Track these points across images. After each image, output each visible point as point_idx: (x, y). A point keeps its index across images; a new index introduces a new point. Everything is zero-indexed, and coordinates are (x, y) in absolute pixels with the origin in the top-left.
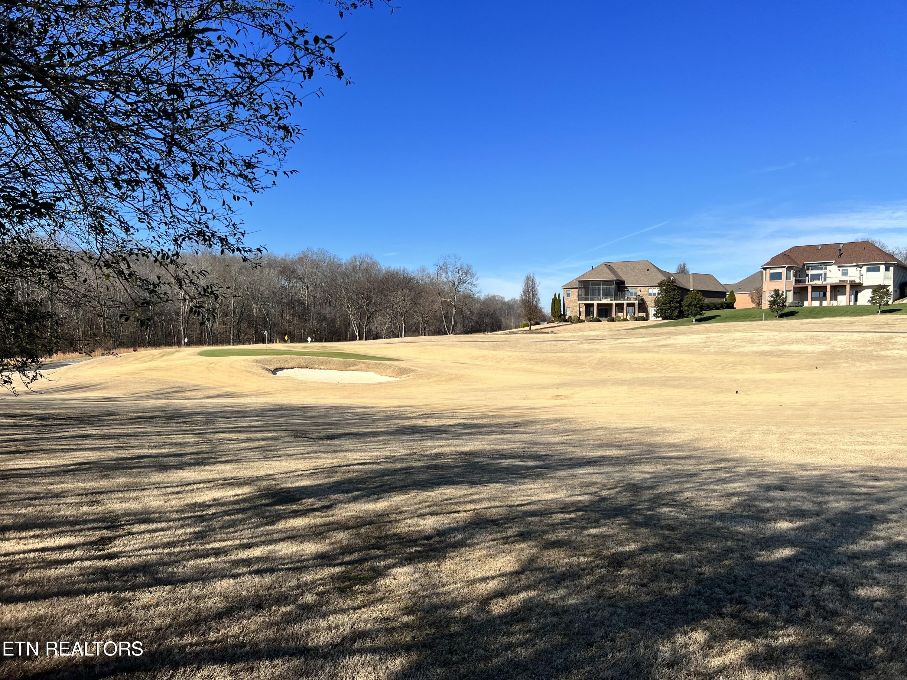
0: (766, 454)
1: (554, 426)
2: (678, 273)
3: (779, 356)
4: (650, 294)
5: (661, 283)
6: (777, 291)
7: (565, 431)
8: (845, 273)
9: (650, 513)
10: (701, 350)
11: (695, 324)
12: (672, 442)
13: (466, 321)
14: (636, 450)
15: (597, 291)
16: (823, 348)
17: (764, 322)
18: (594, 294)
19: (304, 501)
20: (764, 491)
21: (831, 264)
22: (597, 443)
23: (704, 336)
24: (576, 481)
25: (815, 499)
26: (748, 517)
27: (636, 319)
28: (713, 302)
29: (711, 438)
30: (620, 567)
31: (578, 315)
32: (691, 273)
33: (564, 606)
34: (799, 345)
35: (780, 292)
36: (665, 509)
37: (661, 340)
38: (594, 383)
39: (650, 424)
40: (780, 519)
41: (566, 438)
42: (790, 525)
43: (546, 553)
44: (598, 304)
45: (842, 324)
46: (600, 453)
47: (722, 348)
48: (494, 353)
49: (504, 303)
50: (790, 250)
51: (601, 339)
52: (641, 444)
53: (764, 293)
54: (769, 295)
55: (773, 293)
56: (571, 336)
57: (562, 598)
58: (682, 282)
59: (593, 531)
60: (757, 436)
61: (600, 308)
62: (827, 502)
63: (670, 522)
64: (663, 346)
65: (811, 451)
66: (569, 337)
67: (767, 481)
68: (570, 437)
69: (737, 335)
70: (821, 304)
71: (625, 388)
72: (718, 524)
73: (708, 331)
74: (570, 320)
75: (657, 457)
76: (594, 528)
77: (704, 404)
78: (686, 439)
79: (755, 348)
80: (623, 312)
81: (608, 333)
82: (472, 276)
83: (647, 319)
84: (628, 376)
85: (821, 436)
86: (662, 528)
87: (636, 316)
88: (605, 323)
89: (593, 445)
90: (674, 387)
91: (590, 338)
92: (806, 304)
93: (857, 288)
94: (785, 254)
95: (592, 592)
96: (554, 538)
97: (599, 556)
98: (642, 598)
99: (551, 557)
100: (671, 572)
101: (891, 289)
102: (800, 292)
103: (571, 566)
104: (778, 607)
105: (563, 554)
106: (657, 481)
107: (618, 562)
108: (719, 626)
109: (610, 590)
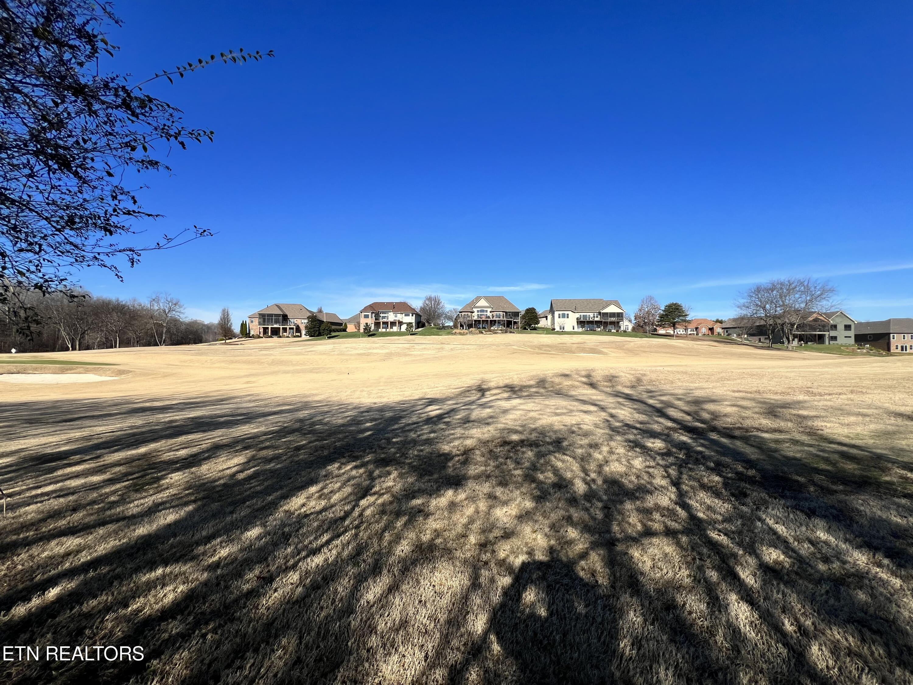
1: (249, 398)
2: (318, 312)
3: (368, 355)
4: (302, 323)
5: (309, 317)
6: (367, 324)
7: (256, 400)
8: (396, 317)
9: (310, 429)
10: (330, 353)
11: (327, 340)
12: (317, 399)
13: (173, 337)
14: (299, 405)
15: (270, 320)
16: (387, 351)
17: (361, 339)
18: (268, 322)
19: (72, 458)
20: (361, 414)
21: (390, 312)
23: (332, 346)
24: (269, 422)
25: (380, 414)
26: (354, 424)
27: (295, 337)
28: (336, 328)
29: (337, 396)
31: (259, 334)
32: (324, 312)
33: (275, 469)
34: (377, 350)
35: (369, 324)
36: (317, 427)
37: (309, 348)
38: (271, 373)
39: (306, 392)
41: (258, 403)
42: (371, 424)
43: (261, 452)
44: (271, 327)
45: (395, 340)
46: (279, 408)
47: (341, 352)
48: (199, 357)
49: (204, 325)
50: (372, 304)
51: (274, 348)
53: (361, 324)
54: (363, 325)
55: (365, 324)
56: (255, 346)
57: (274, 466)
58: (320, 317)
59: (283, 440)
60: (358, 393)
61: (273, 330)
62: (385, 414)
63: (321, 431)
64: (310, 351)
65: (381, 397)
66: (253, 347)
67: (362, 410)
69: (349, 345)
70: (386, 330)
71: (290, 375)
72: (342, 428)
73: (334, 344)
74: (253, 337)
75: (310, 407)
77: (333, 380)
78: (325, 397)
79: (357, 352)
80: (287, 333)
81: (278, 345)
82: (180, 307)
83: (301, 336)
84: (291, 368)
85: (385, 390)
86: (317, 433)
87: (294, 335)
88: (275, 339)
90: (317, 373)
91: (266, 347)
92: (380, 330)
93: (401, 323)
94: (370, 306)
95: (288, 461)
96: (264, 446)
97: (288, 448)
98: (311, 459)
99: (264, 453)
100: (323, 447)
101: (414, 324)
102: (377, 324)
103: (275, 454)
104: (365, 450)
105: (269, 451)
106: (312, 416)
107: (298, 448)
108: (344, 460)
109: (296, 459)
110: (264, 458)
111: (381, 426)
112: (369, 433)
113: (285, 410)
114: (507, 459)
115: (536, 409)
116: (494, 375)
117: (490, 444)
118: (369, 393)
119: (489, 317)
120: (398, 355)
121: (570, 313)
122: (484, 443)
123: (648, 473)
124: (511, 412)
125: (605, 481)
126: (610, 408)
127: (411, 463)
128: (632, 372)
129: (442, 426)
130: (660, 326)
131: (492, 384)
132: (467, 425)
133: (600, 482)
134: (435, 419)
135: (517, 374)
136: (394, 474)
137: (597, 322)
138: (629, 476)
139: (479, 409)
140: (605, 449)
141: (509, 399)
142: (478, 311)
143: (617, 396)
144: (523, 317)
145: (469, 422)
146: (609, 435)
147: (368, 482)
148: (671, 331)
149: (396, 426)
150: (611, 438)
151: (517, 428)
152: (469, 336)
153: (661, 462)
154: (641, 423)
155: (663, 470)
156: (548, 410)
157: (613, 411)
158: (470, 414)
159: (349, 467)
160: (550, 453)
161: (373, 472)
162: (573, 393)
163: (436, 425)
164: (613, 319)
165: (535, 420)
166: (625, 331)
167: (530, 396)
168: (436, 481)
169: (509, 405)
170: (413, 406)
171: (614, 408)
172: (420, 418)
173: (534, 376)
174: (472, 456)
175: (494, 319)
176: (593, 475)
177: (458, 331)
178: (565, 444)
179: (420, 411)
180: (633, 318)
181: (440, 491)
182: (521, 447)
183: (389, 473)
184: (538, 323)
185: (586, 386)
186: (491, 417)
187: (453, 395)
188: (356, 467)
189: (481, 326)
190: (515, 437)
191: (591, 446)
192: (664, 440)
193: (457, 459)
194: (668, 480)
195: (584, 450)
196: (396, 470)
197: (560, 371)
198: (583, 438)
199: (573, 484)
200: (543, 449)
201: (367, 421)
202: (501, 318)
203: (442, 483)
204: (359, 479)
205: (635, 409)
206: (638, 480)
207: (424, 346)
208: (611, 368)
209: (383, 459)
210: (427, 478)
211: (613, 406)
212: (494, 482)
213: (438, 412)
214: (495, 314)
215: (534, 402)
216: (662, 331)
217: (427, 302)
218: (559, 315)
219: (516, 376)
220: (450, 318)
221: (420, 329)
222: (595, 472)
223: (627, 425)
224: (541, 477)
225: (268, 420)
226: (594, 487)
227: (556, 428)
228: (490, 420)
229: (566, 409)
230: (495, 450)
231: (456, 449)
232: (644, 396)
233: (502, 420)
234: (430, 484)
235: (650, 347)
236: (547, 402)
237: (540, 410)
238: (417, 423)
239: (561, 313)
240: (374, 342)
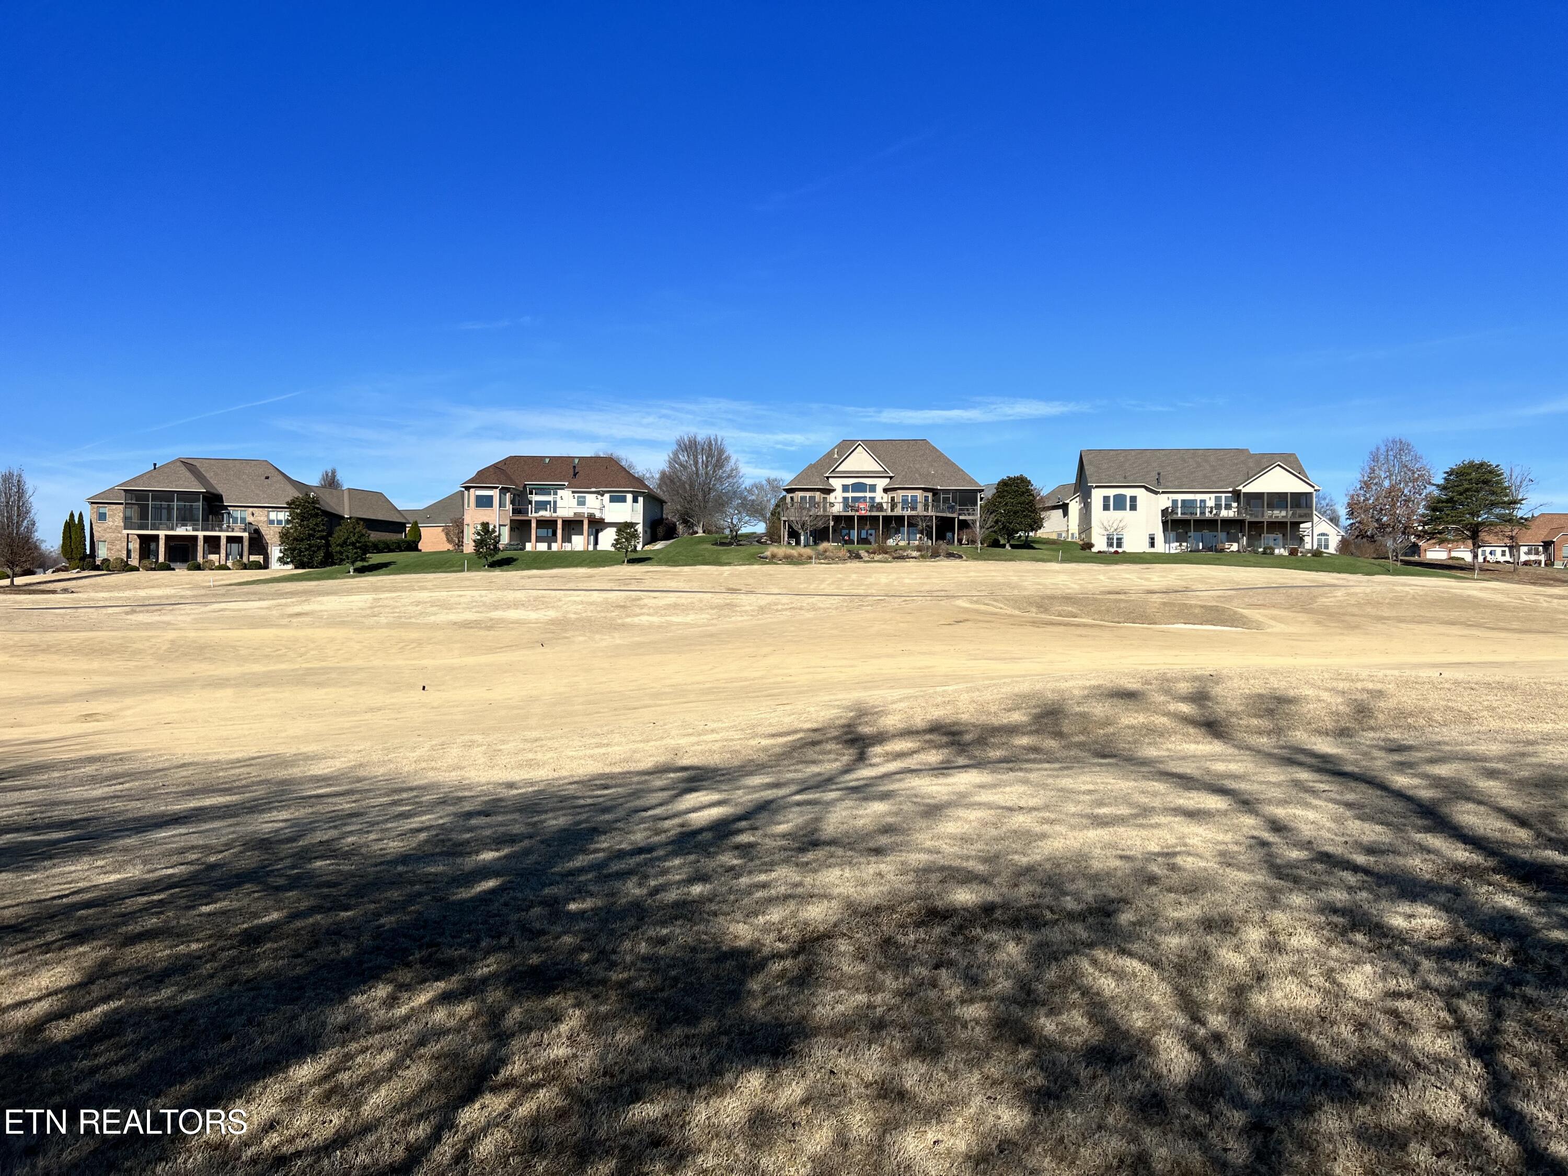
0: (467, 775)
1: (89, 769)
2: (323, 487)
3: (489, 628)
4: (272, 522)
5: (293, 502)
6: (485, 525)
7: (116, 776)
8: (582, 503)
9: (296, 871)
10: (364, 620)
11: (353, 577)
12: (320, 773)
14: (260, 792)
15: (164, 512)
16: (552, 614)
17: (466, 574)
18: (158, 517)
20: (464, 820)
21: (562, 487)
22: (183, 789)
23: (369, 597)
24: (158, 849)
25: (529, 820)
26: (441, 854)
27: (245, 567)
28: (383, 538)
29: (384, 761)
30: (259, 943)
31: (124, 556)
32: (345, 487)
33: (175, 1006)
34: (518, 611)
35: (491, 527)
36: (319, 864)
37: (293, 604)
38: (167, 687)
39: (280, 750)
40: (483, 849)
41: (119, 787)
42: (496, 854)
43: (128, 950)
44: (166, 536)
45: (577, 578)
46: (193, 804)
47: (400, 617)
50: (505, 461)
51: (175, 603)
52: (267, 781)
53: (466, 527)
54: (474, 530)
55: (479, 527)
56: (110, 599)
57: (172, 998)
58: (330, 503)
59: (205, 909)
60: (455, 752)
61: (172, 544)
62: (544, 821)
63: (329, 878)
64: (298, 615)
65: (530, 764)
66: (106, 599)
67: (467, 806)
68: (127, 786)
69: (424, 595)
70: (549, 547)
71: (229, 692)
72: (400, 868)
73: (376, 589)
74: (107, 567)
75: (297, 798)
76: (206, 905)
77: (371, 710)
78: (344, 766)
79: (453, 617)
80: (219, 553)
81: (189, 593)
83: (265, 566)
84: (232, 670)
85: (544, 742)
86: (318, 886)
87: (245, 560)
88: (181, 574)
89: (175, 793)
90: (320, 685)
91: (151, 602)
92: (529, 547)
93: (597, 525)
94: (495, 467)
95: (220, 981)
96: (138, 929)
97: (220, 936)
98: (298, 971)
99: (140, 952)
100: (337, 933)
101: (640, 528)
102: (520, 528)
103: (177, 957)
104: (478, 940)
105: (157, 945)
106: (301, 829)
107: (254, 937)
108: (405, 976)
109: (248, 972)
110: (139, 970)
111: (533, 858)
112: (491, 884)
113: (213, 808)
114: (937, 967)
115: (1032, 802)
116: (896, 694)
117: (884, 919)
118: (493, 753)
119: (880, 507)
120: (587, 625)
121: (1140, 493)
122: (864, 915)
123: (1394, 1013)
124: (949, 812)
125: (1255, 1041)
126: (1270, 802)
127: (629, 981)
128: (1341, 685)
129: (729, 859)
130: (1430, 535)
131: (891, 722)
132: (809, 856)
133: (1237, 1043)
134: (708, 836)
135: (969, 690)
136: (573, 1020)
137: (1227, 522)
138: (1333, 1023)
139: (849, 803)
140: (1254, 935)
141: (943, 769)
142: (845, 488)
143: (1290, 761)
144: (991, 507)
145: (815, 844)
146: (1268, 889)
147: (485, 1048)
148: (1464, 554)
149: (580, 861)
150: (1273, 900)
151: (971, 865)
152: (817, 569)
153: (1436, 980)
154: (1370, 850)
155: (1441, 1004)
156: (1072, 808)
157: (1280, 812)
158: (817, 820)
159: (422, 998)
160: (1078, 947)
161: (504, 1012)
162: (1152, 752)
163: (709, 855)
164: (1279, 514)
165: (1028, 837)
166: (1317, 554)
167: (1012, 762)
168: (709, 1041)
169: (944, 790)
170: (636, 794)
171: (1284, 802)
172: (658, 832)
173: (1025, 697)
174: (825, 958)
175: (898, 512)
176: (1216, 1021)
177: (780, 550)
178: (1126, 917)
179: (658, 811)
180: (1342, 512)
181: (721, 1074)
182: (985, 927)
183: (557, 1018)
184: (1037, 524)
185: (1192, 730)
186: (887, 830)
187: (763, 757)
188: (446, 998)
189: (854, 534)
190: (964, 896)
191: (1208, 924)
192: (1446, 908)
193: (776, 967)
194: (1457, 1038)
195: (1185, 940)
196: (578, 1005)
197: (1106, 682)
198: (1184, 899)
199: (1151, 1051)
200: (1055, 935)
201: (486, 844)
202: (920, 511)
203: (729, 1047)
204: (457, 1038)
205: (1349, 805)
206: (1362, 1037)
207: (671, 598)
208: (1274, 672)
209: (535, 971)
210: (679, 1031)
211: (1277, 793)
212: (897, 1045)
213: (715, 813)
214: (899, 495)
215: (1026, 782)
216: (1436, 554)
217: (683, 458)
218: (1106, 499)
219: (965, 697)
220: (755, 510)
221: (659, 545)
222: (1222, 1010)
223: (1325, 858)
224: (1048, 1026)
225: (155, 843)
226: (1220, 1059)
227: (1097, 865)
228: (884, 840)
229: (1130, 805)
230: (901, 939)
231: (773, 936)
232: (1380, 764)
233: (924, 838)
234: (688, 1052)
235: (1398, 601)
236: (1067, 782)
237: (1046, 807)
238: (649, 849)
239: (1111, 492)
240: (508, 587)
